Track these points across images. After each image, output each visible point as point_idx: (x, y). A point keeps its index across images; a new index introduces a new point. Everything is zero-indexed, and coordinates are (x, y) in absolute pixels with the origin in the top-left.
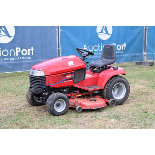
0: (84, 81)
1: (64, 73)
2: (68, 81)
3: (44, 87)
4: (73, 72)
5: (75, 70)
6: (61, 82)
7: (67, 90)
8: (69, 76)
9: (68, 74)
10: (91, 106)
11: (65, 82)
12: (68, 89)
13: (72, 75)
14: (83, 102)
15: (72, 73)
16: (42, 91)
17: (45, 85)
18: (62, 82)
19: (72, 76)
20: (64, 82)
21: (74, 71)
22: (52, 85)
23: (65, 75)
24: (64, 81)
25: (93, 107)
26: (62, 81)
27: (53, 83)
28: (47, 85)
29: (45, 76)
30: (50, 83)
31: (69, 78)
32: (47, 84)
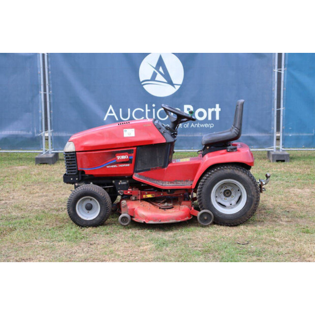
0: (166, 169)
1: (111, 150)
2: (121, 166)
3: (74, 172)
4: (133, 150)
5: (137, 146)
6: (106, 167)
7: (124, 183)
8: (124, 157)
9: (121, 153)
10: (146, 218)
11: (115, 166)
12: (128, 182)
13: (130, 155)
14: (139, 207)
15: (129, 152)
16: (72, 179)
17: (75, 169)
18: (108, 167)
19: (129, 157)
20: (112, 166)
21: (135, 148)
22: (88, 170)
23: (114, 155)
24: (112, 164)
25: (149, 220)
26: (109, 165)
27: (89, 167)
28: (80, 169)
29: (76, 152)
30: (84, 167)
31: (124, 159)
32: (79, 167)
